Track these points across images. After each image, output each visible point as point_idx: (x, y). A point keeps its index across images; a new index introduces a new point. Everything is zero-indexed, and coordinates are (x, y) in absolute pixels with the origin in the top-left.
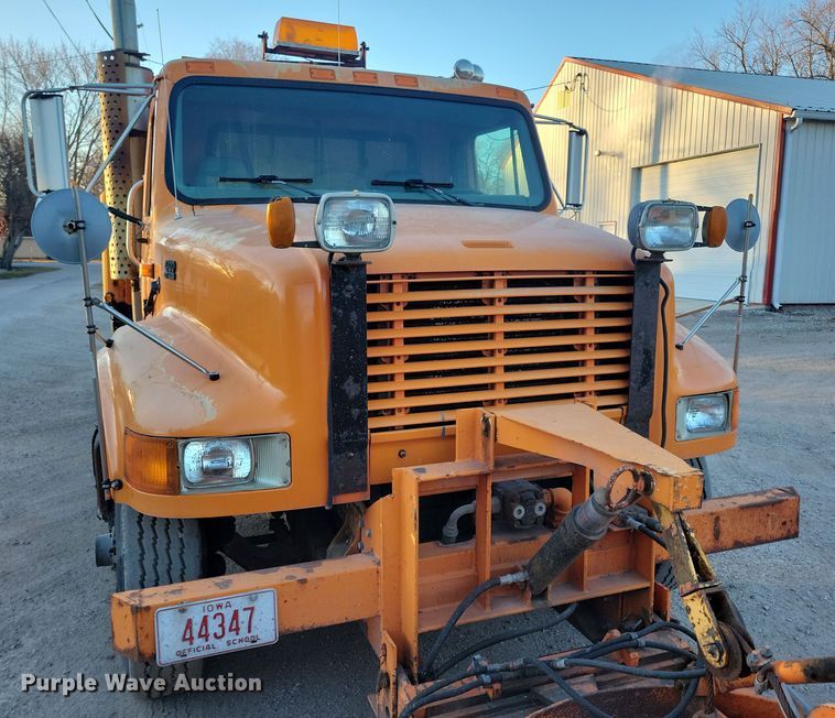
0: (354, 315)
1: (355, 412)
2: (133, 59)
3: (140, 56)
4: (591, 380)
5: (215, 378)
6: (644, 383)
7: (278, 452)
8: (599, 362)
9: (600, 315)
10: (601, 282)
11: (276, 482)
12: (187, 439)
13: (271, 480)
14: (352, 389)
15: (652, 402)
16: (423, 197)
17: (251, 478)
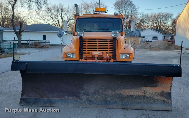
0: (81, 42)
1: (82, 51)
2: (78, 15)
3: (79, 14)
4: (109, 51)
5: (71, 48)
6: (115, 51)
7: (75, 55)
8: (110, 49)
9: (110, 44)
10: (111, 40)
11: (74, 58)
12: (67, 53)
13: (74, 57)
14: (81, 49)
15: (116, 54)
16: (105, 31)
17: (73, 57)
